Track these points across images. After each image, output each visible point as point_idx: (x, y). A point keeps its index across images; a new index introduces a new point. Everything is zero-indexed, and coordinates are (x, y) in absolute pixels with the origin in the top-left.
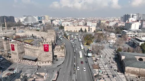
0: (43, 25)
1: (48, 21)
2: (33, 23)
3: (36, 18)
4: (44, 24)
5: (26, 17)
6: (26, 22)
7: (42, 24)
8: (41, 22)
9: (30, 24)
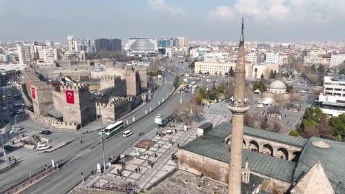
0: (167, 57)
1: (181, 50)
2: (147, 52)
3: (155, 43)
4: (170, 55)
5: (134, 40)
6: (134, 51)
7: (166, 55)
8: (163, 51)
9: (140, 56)
